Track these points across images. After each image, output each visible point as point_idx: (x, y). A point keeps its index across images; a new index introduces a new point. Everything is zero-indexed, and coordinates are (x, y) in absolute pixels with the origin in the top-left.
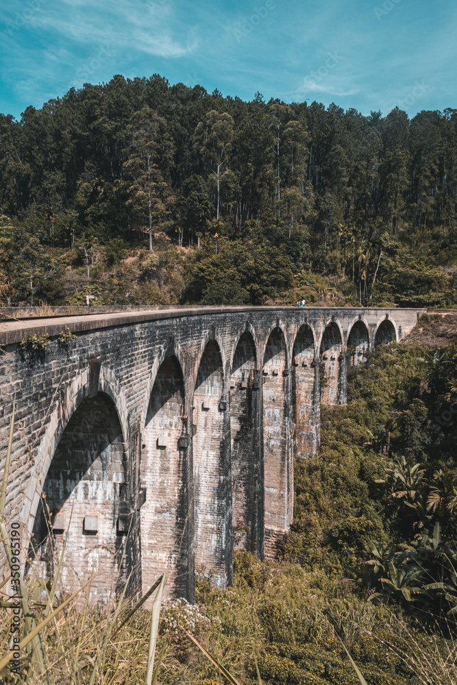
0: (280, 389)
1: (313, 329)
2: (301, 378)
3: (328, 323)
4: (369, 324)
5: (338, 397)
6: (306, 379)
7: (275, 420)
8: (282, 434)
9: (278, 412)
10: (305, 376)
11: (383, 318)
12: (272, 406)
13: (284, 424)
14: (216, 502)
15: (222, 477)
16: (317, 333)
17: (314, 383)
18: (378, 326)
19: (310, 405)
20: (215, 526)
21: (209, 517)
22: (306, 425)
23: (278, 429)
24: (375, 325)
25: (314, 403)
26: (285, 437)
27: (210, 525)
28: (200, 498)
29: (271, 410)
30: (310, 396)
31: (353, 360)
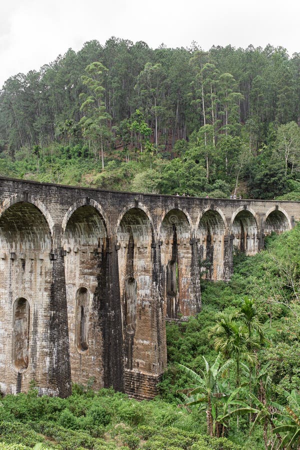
0: (149, 259)
1: (187, 214)
2: (182, 255)
3: (206, 210)
4: (257, 214)
5: (224, 273)
6: (186, 255)
7: (146, 284)
8: (151, 296)
9: (148, 278)
10: (185, 253)
11: (273, 209)
12: (143, 273)
13: (153, 287)
14: (49, 332)
15: (52, 312)
16: (192, 218)
17: (192, 258)
18: (267, 215)
19: (189, 276)
20: (48, 350)
21: (44, 343)
22: (187, 294)
23: (148, 292)
24: (264, 214)
25: (192, 275)
26: (153, 298)
27: (45, 350)
28: (38, 329)
29: (143, 277)
30: (189, 268)
31: (247, 245)
